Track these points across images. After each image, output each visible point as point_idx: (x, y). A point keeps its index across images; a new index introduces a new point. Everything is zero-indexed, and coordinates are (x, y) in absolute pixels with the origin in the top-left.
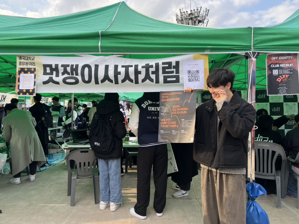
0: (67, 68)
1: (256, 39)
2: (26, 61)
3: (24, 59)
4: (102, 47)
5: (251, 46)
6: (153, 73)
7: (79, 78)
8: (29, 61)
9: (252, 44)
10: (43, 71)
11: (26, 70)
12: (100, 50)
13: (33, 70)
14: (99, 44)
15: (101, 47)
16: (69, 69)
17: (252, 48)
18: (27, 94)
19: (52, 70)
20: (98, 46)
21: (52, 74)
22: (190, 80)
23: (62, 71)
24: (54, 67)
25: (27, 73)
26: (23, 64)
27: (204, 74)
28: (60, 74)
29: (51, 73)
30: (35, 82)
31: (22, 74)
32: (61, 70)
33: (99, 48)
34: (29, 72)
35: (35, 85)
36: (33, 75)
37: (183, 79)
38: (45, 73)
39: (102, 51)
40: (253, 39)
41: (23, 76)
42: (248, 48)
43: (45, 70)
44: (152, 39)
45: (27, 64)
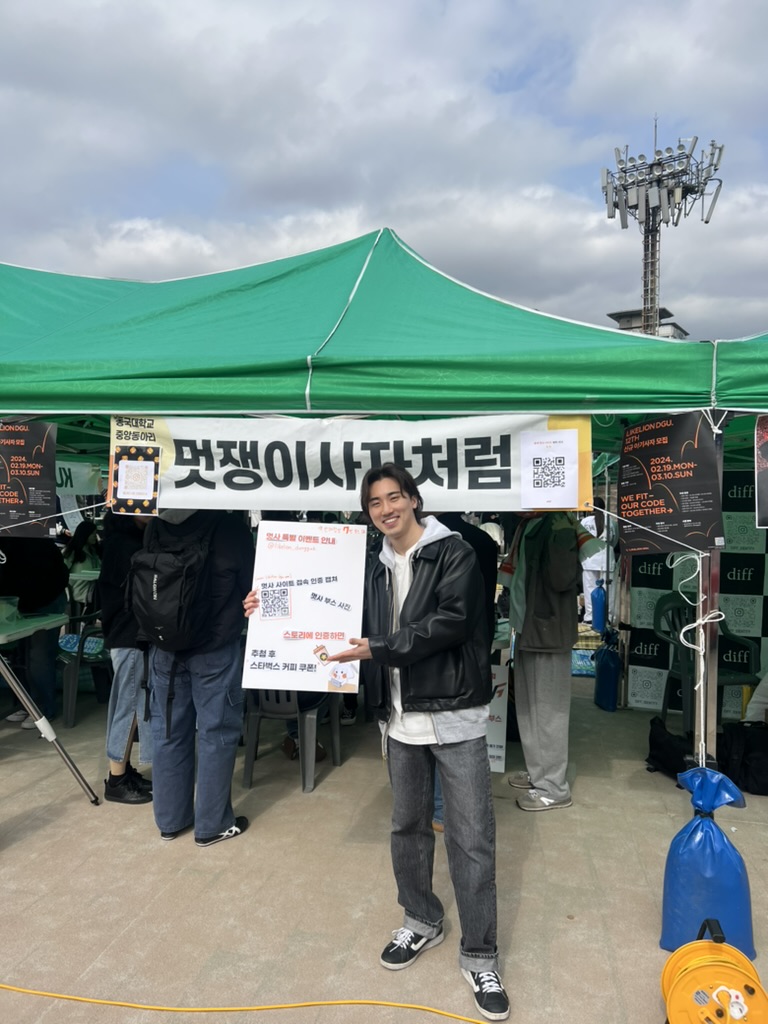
0: (232, 450)
1: (723, 374)
2: (132, 430)
3: (128, 423)
4: (313, 398)
5: (709, 393)
6: (441, 464)
7: (262, 473)
8: (140, 430)
9: (713, 389)
10: (174, 455)
11: (133, 451)
12: (308, 404)
13: (150, 451)
14: (307, 391)
15: (311, 395)
16: (235, 453)
17: (713, 398)
18: (138, 510)
19: (196, 453)
20: (304, 395)
21: (198, 464)
22: (537, 484)
23: (222, 457)
24: (200, 446)
25: (136, 459)
26: (127, 436)
27: (576, 466)
28: (217, 464)
29: (195, 461)
30: (156, 483)
31: (124, 463)
32: (218, 454)
33: (304, 399)
34: (141, 458)
35: (155, 490)
36: (151, 464)
37: (519, 478)
38: (180, 461)
39: (313, 407)
40: (717, 375)
41: (127, 466)
42: (702, 398)
43: (179, 453)
44: (441, 375)
45: (136, 436)
